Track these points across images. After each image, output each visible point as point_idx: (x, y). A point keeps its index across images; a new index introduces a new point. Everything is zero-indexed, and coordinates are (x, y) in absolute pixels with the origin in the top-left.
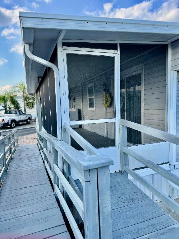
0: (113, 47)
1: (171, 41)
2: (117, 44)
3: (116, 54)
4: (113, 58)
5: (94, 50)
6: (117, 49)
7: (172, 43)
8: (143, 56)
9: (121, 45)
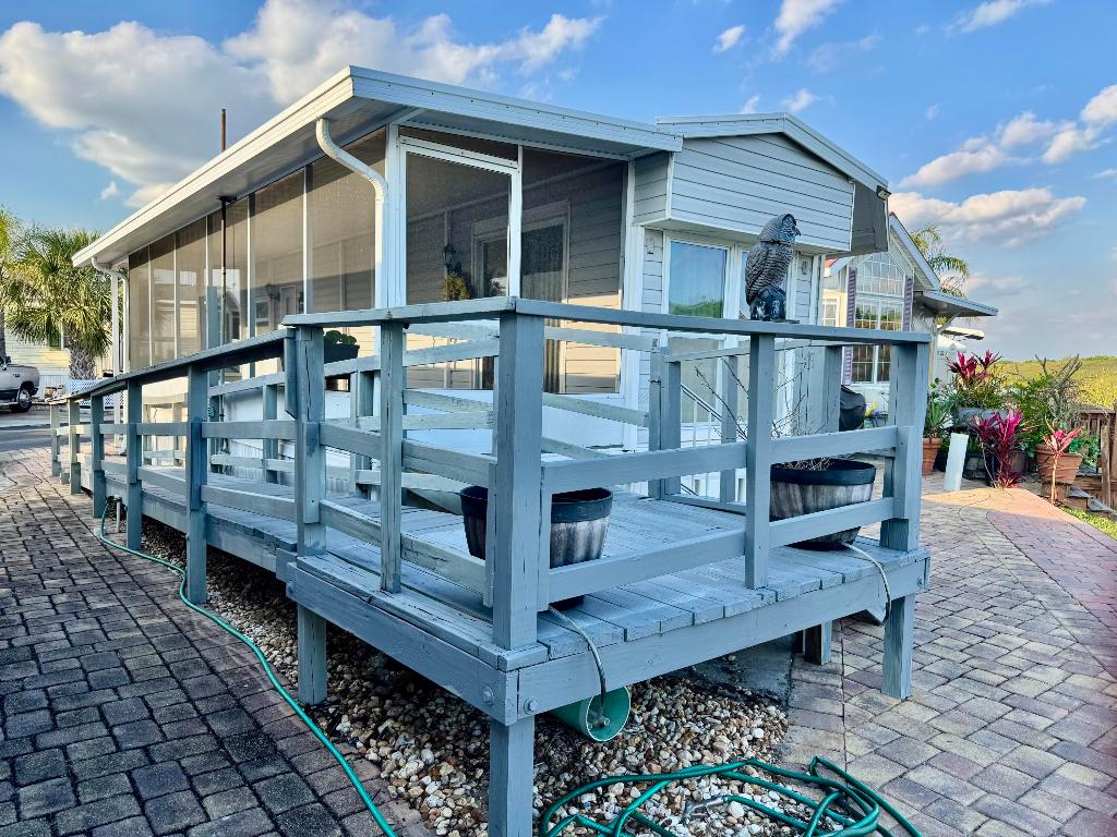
0: (508, 152)
1: (633, 155)
2: (516, 146)
3: (515, 171)
4: (508, 178)
5: (468, 153)
6: (516, 159)
7: (637, 159)
8: (570, 179)
9: (528, 152)
